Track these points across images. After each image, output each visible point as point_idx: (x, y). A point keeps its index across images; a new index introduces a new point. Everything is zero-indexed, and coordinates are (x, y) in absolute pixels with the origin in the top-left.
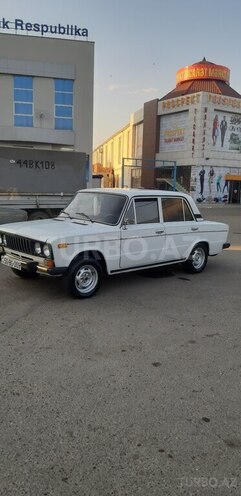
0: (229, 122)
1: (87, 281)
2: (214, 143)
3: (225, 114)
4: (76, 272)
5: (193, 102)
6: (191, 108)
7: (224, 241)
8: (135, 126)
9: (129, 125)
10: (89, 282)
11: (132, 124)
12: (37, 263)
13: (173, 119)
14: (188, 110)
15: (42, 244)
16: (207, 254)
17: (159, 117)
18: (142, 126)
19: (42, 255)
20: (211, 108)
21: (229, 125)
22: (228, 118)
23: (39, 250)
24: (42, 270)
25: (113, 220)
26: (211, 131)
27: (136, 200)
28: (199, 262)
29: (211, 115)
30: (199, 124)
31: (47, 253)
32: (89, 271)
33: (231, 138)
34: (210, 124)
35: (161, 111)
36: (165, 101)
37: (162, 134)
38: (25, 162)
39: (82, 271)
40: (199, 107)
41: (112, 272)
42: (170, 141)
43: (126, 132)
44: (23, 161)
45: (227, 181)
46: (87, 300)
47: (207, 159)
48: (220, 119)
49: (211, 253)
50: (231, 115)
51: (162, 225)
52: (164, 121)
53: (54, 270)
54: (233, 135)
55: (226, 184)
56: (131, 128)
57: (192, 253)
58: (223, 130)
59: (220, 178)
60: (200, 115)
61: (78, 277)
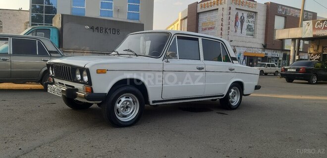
0: (246, 17)
1: (128, 110)
2: (236, 31)
3: (243, 12)
4: (116, 99)
5: (221, 4)
6: (220, 7)
7: (256, 84)
8: (182, 20)
9: (178, 20)
10: (129, 111)
11: (180, 19)
12: (77, 90)
13: (208, 15)
14: (218, 9)
15: (82, 70)
16: (242, 94)
17: (198, 14)
18: (186, 20)
19: (81, 81)
20: (234, 7)
21: (246, 19)
22: (245, 14)
23: (79, 76)
24: (81, 97)
25: (156, 53)
26: (234, 22)
27: (178, 38)
28: (235, 100)
29: (234, 12)
30: (226, 17)
31: (86, 79)
32: (131, 99)
33: (247, 28)
34: (233, 18)
35: (199, 10)
36: (203, 3)
37: (200, 25)
38: (97, 28)
39: (123, 99)
40: (226, 6)
41: (154, 102)
42: (205, 29)
43: (176, 25)
44: (95, 27)
45: (245, 56)
46: (127, 129)
47: (231, 41)
48: (240, 15)
49: (245, 92)
50: (247, 13)
51: (202, 63)
52: (201, 16)
53: (92, 96)
54: (249, 25)
55: (244, 59)
56: (179, 22)
57: (229, 91)
58: (242, 22)
59: (240, 54)
60: (226, 12)
61: (118, 105)
